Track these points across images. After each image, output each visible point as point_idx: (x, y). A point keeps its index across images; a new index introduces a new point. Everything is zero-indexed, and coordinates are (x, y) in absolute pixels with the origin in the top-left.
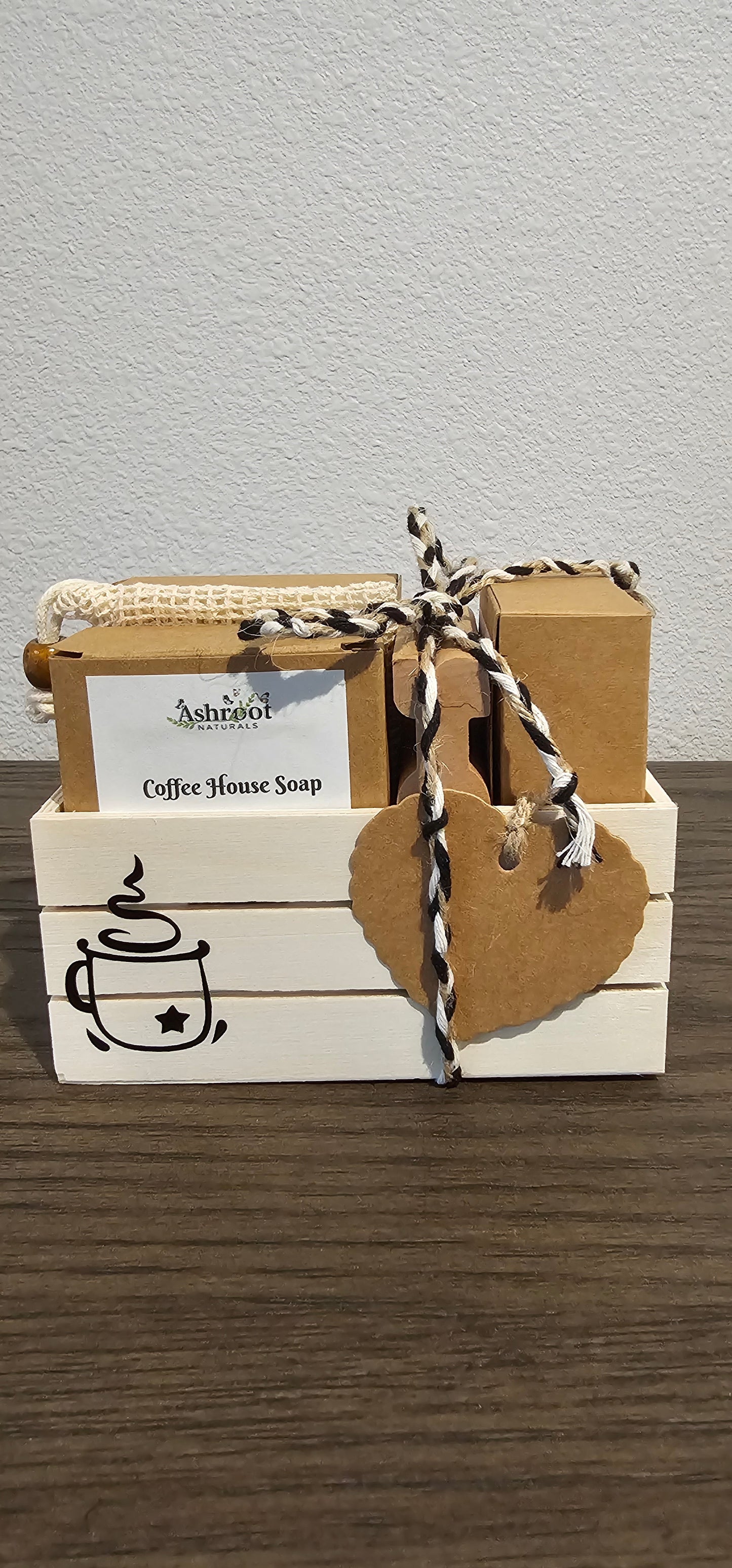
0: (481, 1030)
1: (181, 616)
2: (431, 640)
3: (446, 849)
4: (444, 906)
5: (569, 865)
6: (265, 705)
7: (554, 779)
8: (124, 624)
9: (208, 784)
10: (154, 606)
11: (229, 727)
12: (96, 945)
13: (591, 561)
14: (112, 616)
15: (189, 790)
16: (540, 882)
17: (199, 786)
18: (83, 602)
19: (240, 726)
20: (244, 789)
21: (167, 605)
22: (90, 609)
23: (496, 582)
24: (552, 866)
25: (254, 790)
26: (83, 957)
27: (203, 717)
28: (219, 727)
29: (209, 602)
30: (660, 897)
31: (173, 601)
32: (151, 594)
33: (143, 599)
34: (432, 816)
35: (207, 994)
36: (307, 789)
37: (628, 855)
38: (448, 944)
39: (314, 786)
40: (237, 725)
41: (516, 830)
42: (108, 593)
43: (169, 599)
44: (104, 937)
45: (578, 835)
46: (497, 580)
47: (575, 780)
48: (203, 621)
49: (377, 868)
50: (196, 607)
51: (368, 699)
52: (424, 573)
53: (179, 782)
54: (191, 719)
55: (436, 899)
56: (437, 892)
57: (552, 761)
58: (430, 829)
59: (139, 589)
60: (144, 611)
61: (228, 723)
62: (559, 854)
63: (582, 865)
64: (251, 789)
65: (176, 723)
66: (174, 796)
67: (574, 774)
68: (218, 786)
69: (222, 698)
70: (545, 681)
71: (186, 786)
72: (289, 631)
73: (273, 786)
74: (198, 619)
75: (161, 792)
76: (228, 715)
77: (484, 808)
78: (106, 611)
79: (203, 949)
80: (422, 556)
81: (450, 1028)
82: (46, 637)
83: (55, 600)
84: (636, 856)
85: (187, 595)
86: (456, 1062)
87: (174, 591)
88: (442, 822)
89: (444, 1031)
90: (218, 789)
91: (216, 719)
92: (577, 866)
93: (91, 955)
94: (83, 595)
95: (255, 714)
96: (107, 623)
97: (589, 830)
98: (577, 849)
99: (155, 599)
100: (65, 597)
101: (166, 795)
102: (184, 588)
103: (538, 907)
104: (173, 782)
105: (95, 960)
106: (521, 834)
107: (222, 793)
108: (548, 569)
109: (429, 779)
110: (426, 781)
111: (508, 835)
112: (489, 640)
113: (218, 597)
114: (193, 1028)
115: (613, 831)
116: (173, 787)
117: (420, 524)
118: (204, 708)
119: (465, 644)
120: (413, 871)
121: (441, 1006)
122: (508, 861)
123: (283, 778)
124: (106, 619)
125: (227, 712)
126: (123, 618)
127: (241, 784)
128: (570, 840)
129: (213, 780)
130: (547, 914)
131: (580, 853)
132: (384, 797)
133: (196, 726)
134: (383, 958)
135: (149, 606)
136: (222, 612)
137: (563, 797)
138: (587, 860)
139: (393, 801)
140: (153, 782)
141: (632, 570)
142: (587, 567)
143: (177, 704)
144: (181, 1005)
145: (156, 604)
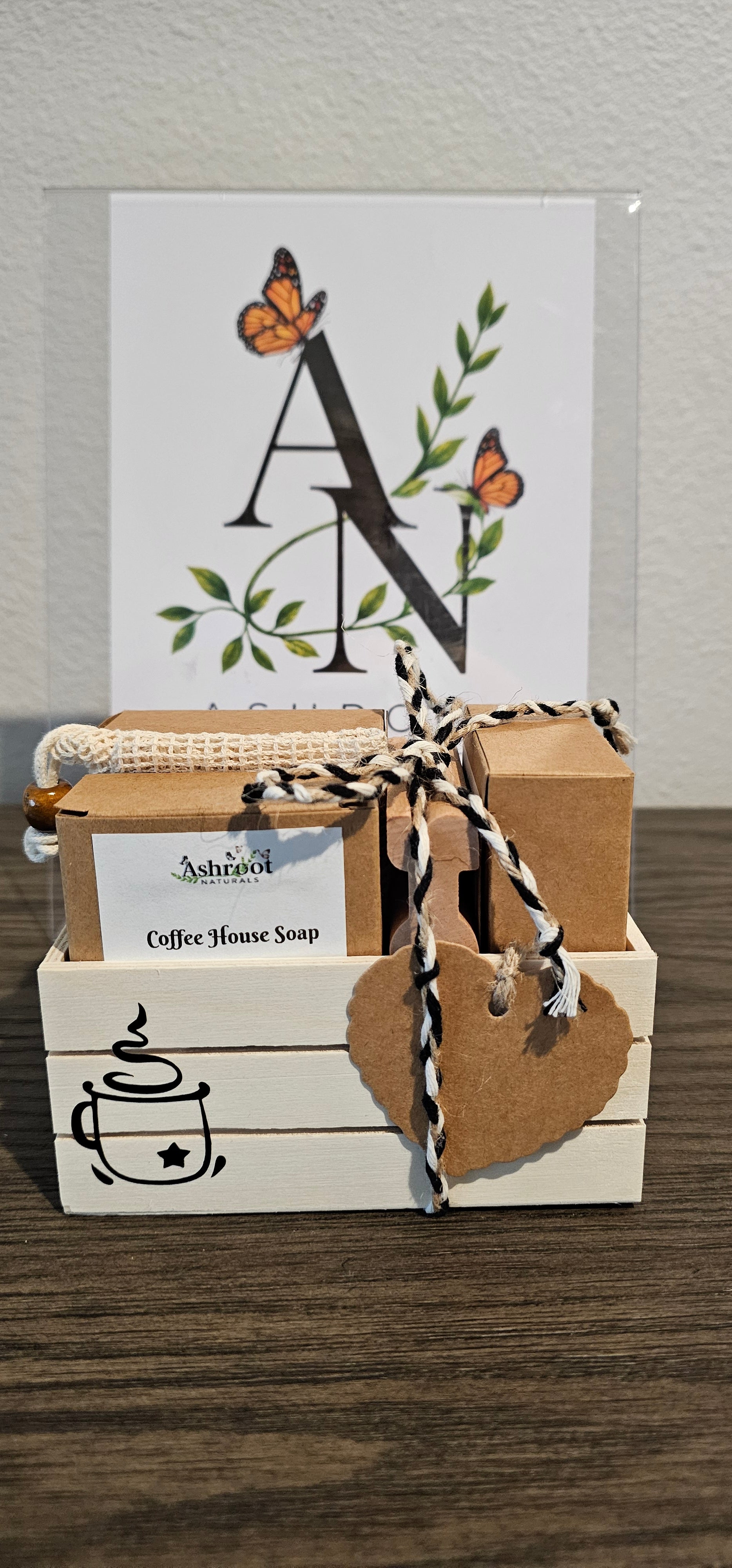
0: (473, 1166)
1: (179, 764)
2: (421, 791)
3: (438, 998)
4: (436, 1052)
5: (555, 1015)
6: (266, 860)
7: (540, 933)
8: (123, 771)
9: (210, 934)
10: (152, 754)
11: (231, 881)
12: (100, 1087)
13: (573, 702)
14: (110, 762)
15: (191, 941)
16: (527, 1027)
17: (201, 936)
18: (82, 748)
19: (242, 881)
20: (245, 939)
21: (165, 754)
22: (89, 756)
23: (481, 727)
24: (538, 1013)
25: (254, 940)
26: (88, 1098)
27: (206, 872)
28: (222, 881)
29: (206, 751)
30: (640, 1040)
31: (171, 750)
32: (149, 743)
33: (141, 748)
34: (423, 965)
35: (207, 1132)
36: (305, 938)
37: (613, 1002)
38: (439, 1088)
39: (311, 935)
40: (239, 879)
41: (504, 979)
42: (106, 740)
43: (167, 748)
44: (108, 1079)
45: (564, 986)
46: (483, 725)
47: (561, 934)
48: (199, 768)
49: (372, 1015)
50: (195, 756)
51: (364, 854)
52: (413, 719)
53: (182, 933)
54: (194, 874)
55: (428, 1045)
56: (429, 1039)
57: (539, 916)
58: (422, 979)
59: (138, 738)
60: (142, 760)
61: (230, 878)
62: (546, 1004)
63: (568, 1015)
64: (252, 938)
65: (180, 878)
66: (177, 946)
67: (561, 928)
68: (220, 936)
69: (225, 855)
70: (531, 836)
71: (189, 937)
72: (290, 797)
73: (273, 936)
74: (195, 766)
75: (164, 943)
76: (230, 870)
77: (474, 959)
78: (104, 758)
79: (204, 1090)
80: (410, 701)
81: (440, 1165)
82: (45, 781)
83: (54, 745)
84: (619, 1003)
85: (185, 744)
86: (444, 1195)
87: (172, 739)
88: (435, 973)
89: (434, 1168)
90: (219, 940)
91: (219, 874)
92: (563, 1016)
93: (96, 1096)
94: (82, 741)
95: (257, 868)
96: (105, 769)
97: (574, 983)
98: (563, 1000)
99: (154, 748)
100: (64, 743)
101: (169, 945)
102: (181, 737)
103: (525, 1051)
104: (176, 933)
105: (100, 1101)
106: (510, 983)
107: (224, 943)
108: (532, 711)
109: (421, 932)
110: (418, 933)
111: (497, 984)
112: (478, 797)
113: (215, 745)
114: (193, 1163)
115: (597, 980)
116: (176, 938)
117: (408, 666)
118: (207, 865)
119: (455, 800)
120: (406, 1018)
121: (431, 1145)
122: (497, 1009)
123: (283, 928)
124: (105, 765)
125: (229, 868)
126: (122, 766)
127: (242, 934)
128: (556, 991)
129: (215, 931)
130: (534, 1058)
131: (566, 1004)
132: (378, 946)
133: (199, 881)
134: (379, 1100)
135: (148, 754)
136: (219, 760)
137: (550, 950)
138: (573, 1011)
139: (386, 951)
140: (156, 933)
141: (612, 709)
142: (569, 708)
143: (181, 860)
144: (183, 1142)
145: (155, 752)
